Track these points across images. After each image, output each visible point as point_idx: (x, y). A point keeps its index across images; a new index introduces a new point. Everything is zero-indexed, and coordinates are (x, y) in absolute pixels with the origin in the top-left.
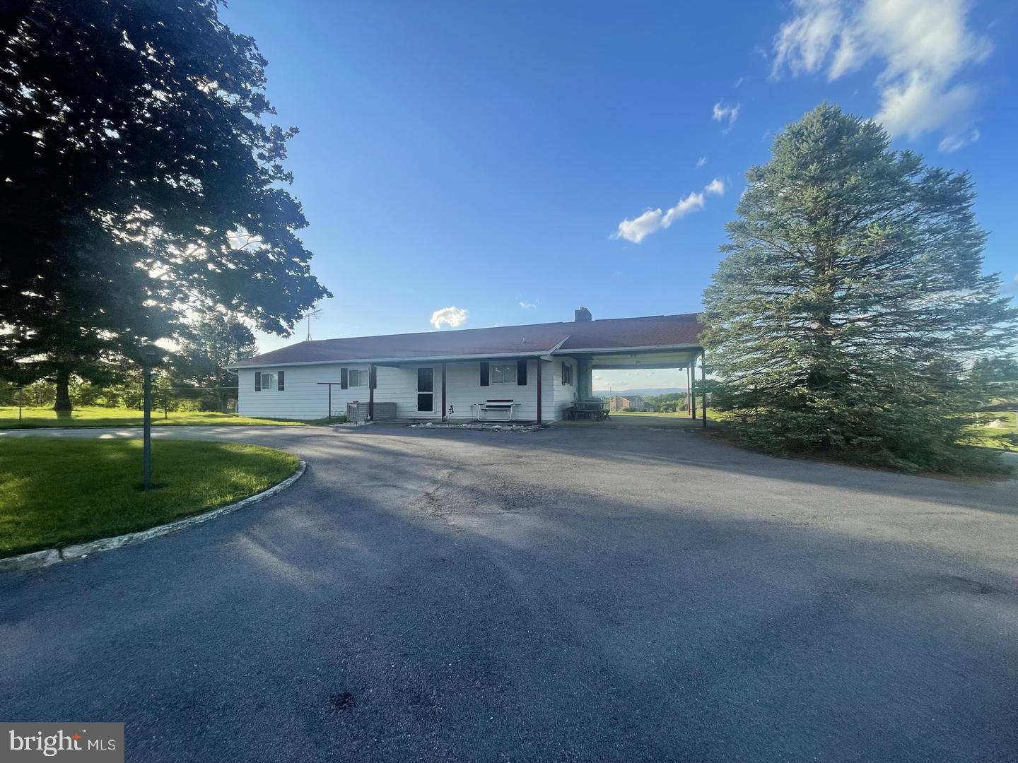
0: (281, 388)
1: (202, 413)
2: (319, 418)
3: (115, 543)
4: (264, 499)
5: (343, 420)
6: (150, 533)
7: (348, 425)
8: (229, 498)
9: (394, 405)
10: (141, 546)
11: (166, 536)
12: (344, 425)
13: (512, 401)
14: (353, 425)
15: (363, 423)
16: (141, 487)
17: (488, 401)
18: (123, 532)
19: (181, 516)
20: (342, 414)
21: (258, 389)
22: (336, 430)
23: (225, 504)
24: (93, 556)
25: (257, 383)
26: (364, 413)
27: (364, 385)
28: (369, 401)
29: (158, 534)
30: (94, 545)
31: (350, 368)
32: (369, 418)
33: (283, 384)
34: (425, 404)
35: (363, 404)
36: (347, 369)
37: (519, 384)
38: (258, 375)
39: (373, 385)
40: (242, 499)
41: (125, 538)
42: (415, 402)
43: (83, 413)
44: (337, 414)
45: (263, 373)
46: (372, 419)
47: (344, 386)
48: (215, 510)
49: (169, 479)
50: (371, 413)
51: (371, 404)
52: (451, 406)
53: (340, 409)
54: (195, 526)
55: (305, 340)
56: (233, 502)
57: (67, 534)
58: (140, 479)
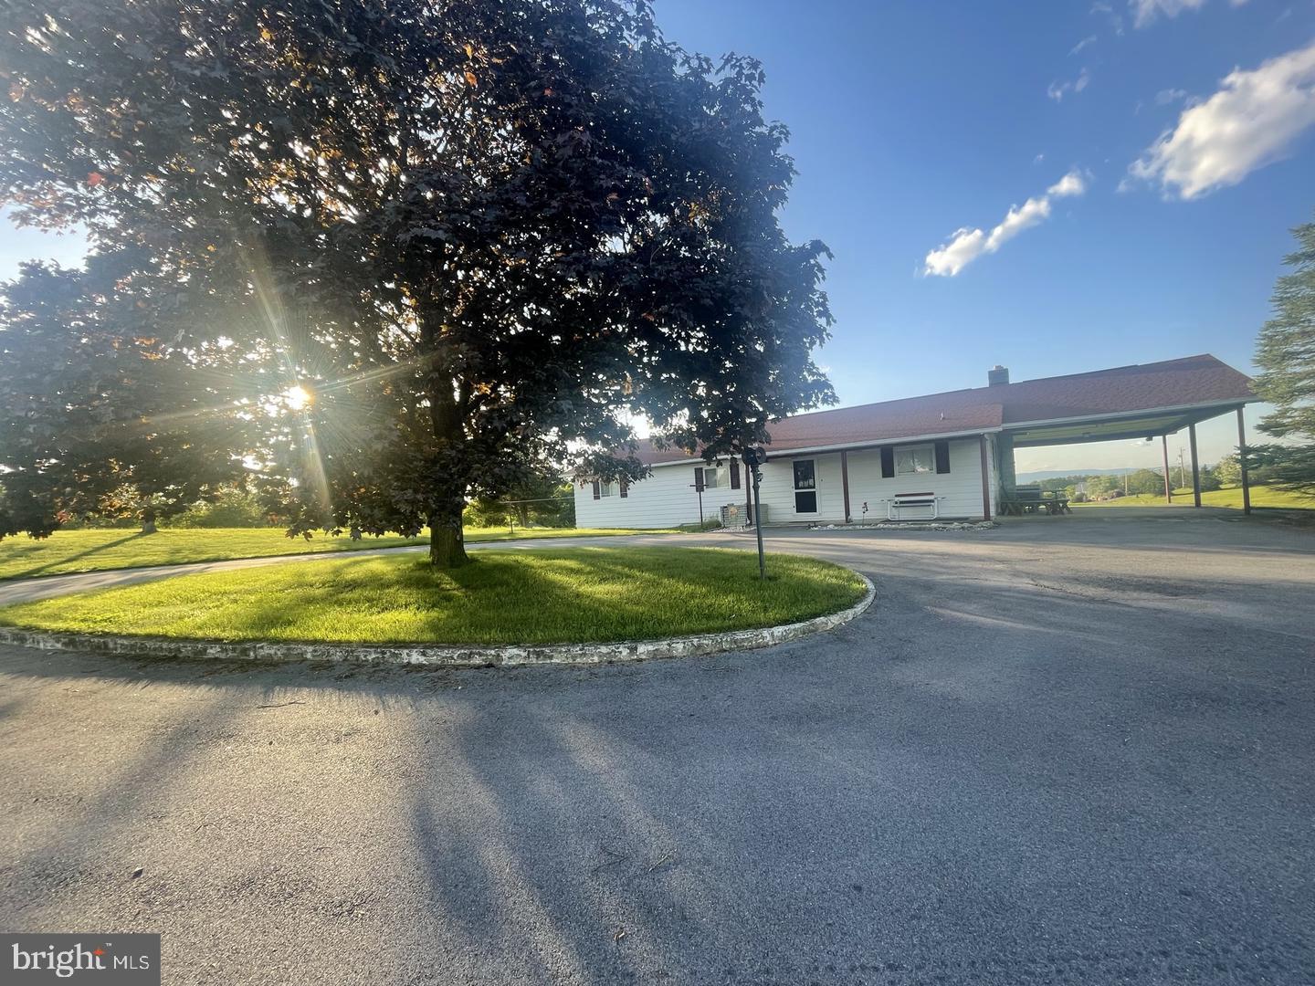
0: (624, 495)
5: (716, 526)
9: (766, 506)
13: (932, 494)
17: (896, 496)
21: (597, 498)
25: (596, 491)
27: (724, 486)
31: (706, 468)
32: (748, 522)
33: (627, 492)
35: (738, 507)
36: (701, 469)
37: (938, 473)
39: (748, 484)
42: (792, 502)
47: (701, 488)
52: (865, 504)
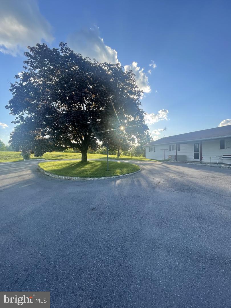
0: (155, 151)
3: (96, 179)
5: (168, 160)
6: (101, 178)
9: (186, 156)
10: (99, 180)
15: (174, 162)
16: (107, 170)
21: (149, 152)
24: (93, 180)
25: (149, 150)
26: (174, 158)
27: (174, 150)
28: (175, 155)
30: (94, 178)
32: (175, 160)
34: (196, 156)
36: (171, 145)
38: (149, 148)
39: (176, 150)
41: (98, 178)
42: (193, 155)
44: (166, 159)
45: (151, 147)
46: (176, 161)
47: (170, 150)
50: (176, 159)
51: (176, 156)
54: (109, 179)
55: (163, 137)
57: (92, 176)
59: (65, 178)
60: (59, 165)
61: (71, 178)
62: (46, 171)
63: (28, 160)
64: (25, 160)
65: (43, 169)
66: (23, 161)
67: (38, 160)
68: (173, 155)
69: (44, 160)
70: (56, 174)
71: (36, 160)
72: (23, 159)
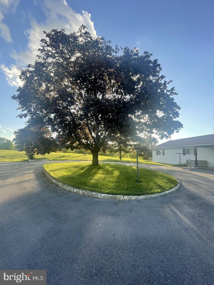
0: (164, 155)
1: (144, 160)
2: (176, 164)
3: (134, 198)
4: (169, 193)
7: (187, 168)
8: (159, 191)
9: (206, 161)
11: (144, 199)
12: (186, 167)
14: (189, 168)
15: (193, 167)
16: (137, 181)
18: (135, 195)
19: (148, 194)
20: (185, 164)
21: (157, 155)
22: (184, 169)
23: (158, 192)
24: (130, 200)
25: (157, 153)
26: (193, 163)
27: (192, 154)
28: (195, 159)
29: (143, 198)
30: (130, 197)
31: (186, 148)
32: (196, 166)
33: (164, 153)
35: (193, 161)
36: (185, 149)
38: (157, 151)
39: (196, 154)
40: (163, 192)
43: (123, 159)
45: (159, 150)
47: (184, 154)
48: (156, 194)
49: (142, 180)
50: (196, 164)
51: (196, 161)
53: (184, 162)
56: (160, 192)
57: (124, 192)
58: (136, 179)
59: (84, 193)
60: (67, 168)
61: (93, 193)
62: (54, 178)
63: (33, 160)
64: (29, 160)
65: (49, 174)
66: (27, 161)
67: (43, 160)
68: (191, 160)
69: (49, 160)
70: (69, 185)
71: (41, 160)
72: (28, 158)
